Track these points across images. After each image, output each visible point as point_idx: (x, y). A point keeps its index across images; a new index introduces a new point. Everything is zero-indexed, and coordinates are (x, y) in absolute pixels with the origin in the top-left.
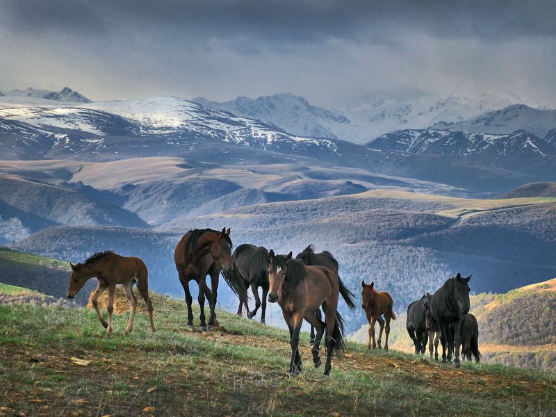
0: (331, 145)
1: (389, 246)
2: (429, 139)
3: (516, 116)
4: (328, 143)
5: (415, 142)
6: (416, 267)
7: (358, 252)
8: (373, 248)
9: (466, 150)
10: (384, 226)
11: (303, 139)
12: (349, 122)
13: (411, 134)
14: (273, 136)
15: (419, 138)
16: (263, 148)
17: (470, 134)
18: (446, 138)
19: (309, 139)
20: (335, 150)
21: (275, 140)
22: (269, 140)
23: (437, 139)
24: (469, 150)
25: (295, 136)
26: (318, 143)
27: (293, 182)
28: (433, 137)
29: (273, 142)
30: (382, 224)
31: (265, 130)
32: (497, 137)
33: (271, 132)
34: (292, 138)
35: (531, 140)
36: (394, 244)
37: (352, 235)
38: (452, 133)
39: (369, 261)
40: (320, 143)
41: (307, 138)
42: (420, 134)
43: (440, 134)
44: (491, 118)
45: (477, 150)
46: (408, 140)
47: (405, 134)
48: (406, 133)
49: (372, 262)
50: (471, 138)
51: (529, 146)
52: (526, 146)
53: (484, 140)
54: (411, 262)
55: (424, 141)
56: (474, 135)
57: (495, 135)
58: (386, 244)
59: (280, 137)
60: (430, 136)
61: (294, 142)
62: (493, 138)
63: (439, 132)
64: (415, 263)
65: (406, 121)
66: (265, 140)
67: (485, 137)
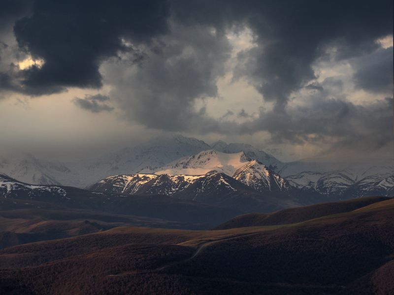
0: (61, 191)
1: (147, 275)
2: (140, 182)
3: (209, 159)
4: (59, 189)
5: (128, 184)
6: (173, 292)
7: (122, 282)
8: (135, 278)
9: (171, 189)
10: (140, 258)
11: (37, 187)
12: (69, 171)
13: (124, 179)
14: (11, 186)
15: (131, 181)
16: (4, 196)
17: (173, 176)
18: (154, 180)
19: (42, 187)
20: (65, 195)
21: (14, 189)
22: (9, 189)
23: (146, 182)
24: (174, 190)
25: (30, 185)
26: (50, 190)
27: (39, 224)
28: (143, 180)
29: (12, 191)
30: (138, 256)
31: (5, 181)
32: (196, 178)
33: (10, 183)
34: (28, 186)
35: (223, 179)
36: (151, 273)
37: (115, 267)
38: (159, 176)
39: (133, 289)
40: (52, 189)
41: (41, 186)
42: (132, 178)
43: (149, 178)
44: (188, 162)
45: (180, 188)
46: (122, 183)
47: (119, 179)
48: (121, 177)
49: (135, 290)
50: (174, 179)
51: (223, 183)
52: (220, 184)
53: (185, 180)
54: (168, 288)
55: (135, 183)
56: (176, 176)
57: (194, 176)
58: (145, 273)
59: (17, 186)
60: (140, 180)
61: (30, 190)
62: (192, 178)
63: (148, 176)
64: (172, 289)
65: (117, 168)
66: (5, 189)
67: (186, 178)
